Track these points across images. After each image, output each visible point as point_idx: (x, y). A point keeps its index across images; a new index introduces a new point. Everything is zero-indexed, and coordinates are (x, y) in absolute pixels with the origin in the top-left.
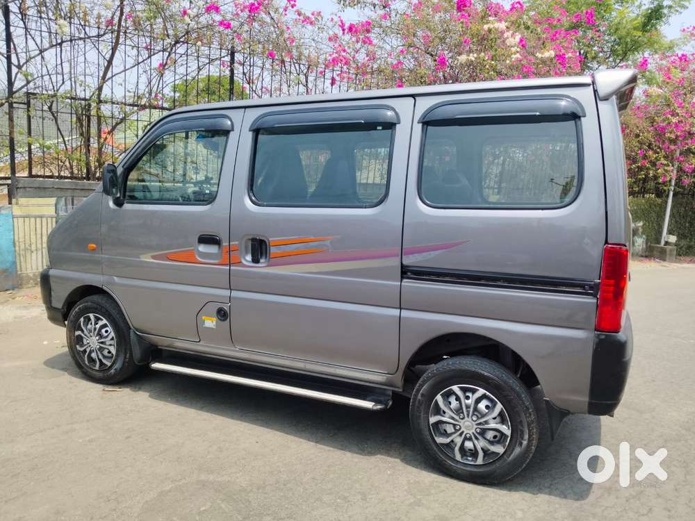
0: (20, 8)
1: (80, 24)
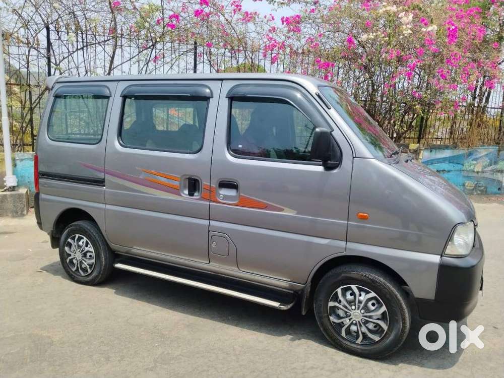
0: (55, 28)
1: (93, 34)
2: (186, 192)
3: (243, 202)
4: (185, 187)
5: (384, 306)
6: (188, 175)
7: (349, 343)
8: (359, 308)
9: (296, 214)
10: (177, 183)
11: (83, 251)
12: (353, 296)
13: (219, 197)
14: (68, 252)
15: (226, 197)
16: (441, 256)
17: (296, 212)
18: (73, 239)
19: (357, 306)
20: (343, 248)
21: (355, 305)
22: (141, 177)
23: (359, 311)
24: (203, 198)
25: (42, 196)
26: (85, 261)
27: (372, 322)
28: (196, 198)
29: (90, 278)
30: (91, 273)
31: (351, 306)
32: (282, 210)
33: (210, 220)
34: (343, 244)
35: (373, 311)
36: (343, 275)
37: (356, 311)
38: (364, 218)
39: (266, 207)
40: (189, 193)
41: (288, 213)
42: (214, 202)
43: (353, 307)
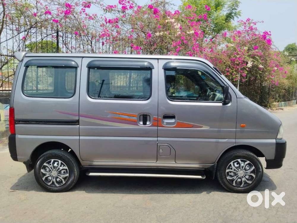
2: (142, 123)
3: (179, 125)
4: (140, 121)
5: (254, 166)
6: (142, 113)
7: (237, 188)
8: (242, 170)
9: (210, 128)
10: (135, 118)
11: (58, 170)
12: (238, 165)
13: (163, 124)
14: (44, 172)
15: (168, 123)
16: (276, 139)
17: (209, 127)
18: (49, 163)
19: (241, 169)
20: (234, 142)
21: (240, 169)
22: (108, 117)
23: (242, 171)
24: (153, 125)
25: (18, 137)
26: (60, 176)
27: (248, 175)
28: (147, 125)
29: (65, 186)
30: (65, 184)
31: (238, 169)
32: (201, 127)
33: (157, 137)
34: (234, 140)
35: (248, 170)
36: (234, 155)
37: (241, 171)
38: (243, 127)
39: (193, 127)
40: (143, 123)
41: (205, 128)
42: (160, 127)
43: (239, 170)
